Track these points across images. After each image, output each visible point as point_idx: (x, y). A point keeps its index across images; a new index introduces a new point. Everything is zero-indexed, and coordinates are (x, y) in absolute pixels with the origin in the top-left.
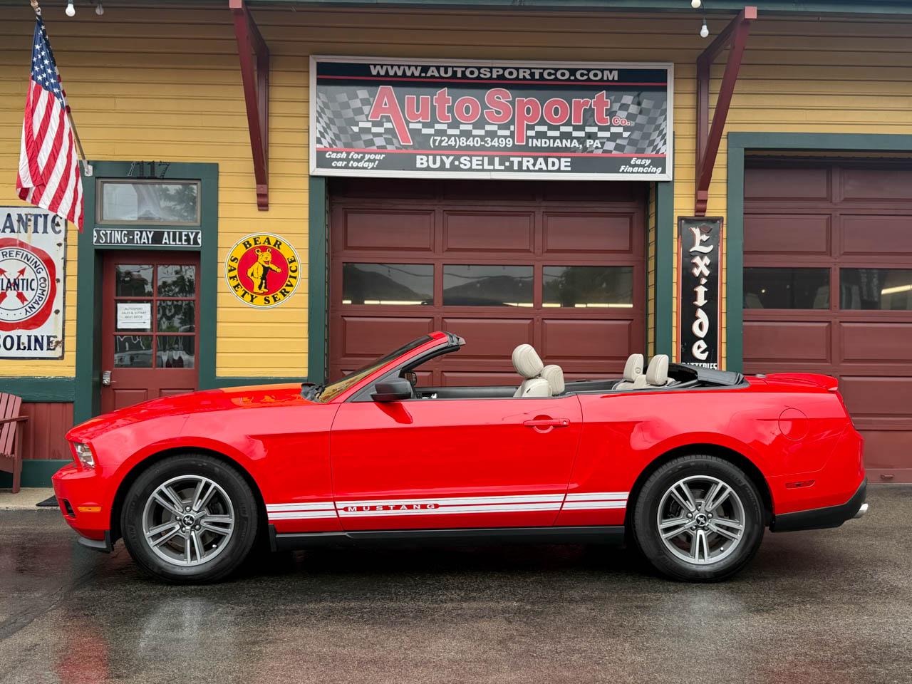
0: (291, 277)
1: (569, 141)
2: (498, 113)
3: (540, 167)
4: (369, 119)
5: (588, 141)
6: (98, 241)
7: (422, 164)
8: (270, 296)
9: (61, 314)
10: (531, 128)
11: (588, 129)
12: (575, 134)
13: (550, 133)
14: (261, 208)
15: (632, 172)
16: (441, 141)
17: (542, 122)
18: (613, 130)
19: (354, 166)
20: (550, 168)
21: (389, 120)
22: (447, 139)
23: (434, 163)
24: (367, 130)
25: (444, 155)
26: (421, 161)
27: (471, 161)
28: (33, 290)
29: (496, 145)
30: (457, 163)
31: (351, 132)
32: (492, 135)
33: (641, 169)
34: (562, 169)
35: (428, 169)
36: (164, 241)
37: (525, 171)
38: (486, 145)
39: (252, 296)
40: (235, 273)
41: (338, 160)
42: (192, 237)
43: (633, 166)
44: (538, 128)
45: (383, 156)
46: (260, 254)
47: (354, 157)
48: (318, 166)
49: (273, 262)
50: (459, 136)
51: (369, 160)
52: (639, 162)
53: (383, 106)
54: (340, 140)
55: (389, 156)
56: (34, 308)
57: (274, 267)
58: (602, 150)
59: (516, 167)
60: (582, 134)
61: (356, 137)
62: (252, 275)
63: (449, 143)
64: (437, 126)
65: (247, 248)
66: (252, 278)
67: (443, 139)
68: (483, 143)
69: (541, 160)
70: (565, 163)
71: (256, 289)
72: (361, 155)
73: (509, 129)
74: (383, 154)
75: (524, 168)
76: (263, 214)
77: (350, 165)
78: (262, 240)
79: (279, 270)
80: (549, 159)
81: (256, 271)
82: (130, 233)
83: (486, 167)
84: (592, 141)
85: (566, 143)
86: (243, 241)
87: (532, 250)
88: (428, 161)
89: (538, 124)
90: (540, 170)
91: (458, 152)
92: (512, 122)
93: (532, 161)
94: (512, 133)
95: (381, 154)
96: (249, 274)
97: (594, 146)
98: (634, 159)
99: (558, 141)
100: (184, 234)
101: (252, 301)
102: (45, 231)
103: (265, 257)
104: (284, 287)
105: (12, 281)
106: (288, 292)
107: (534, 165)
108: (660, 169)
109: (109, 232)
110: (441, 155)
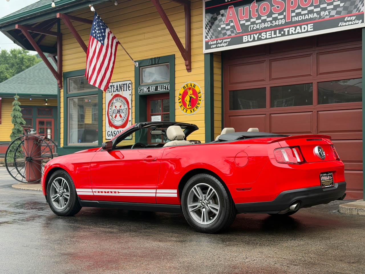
0: (199, 100)
1: (312, 14)
2: (278, 7)
3: (298, 31)
4: (225, 23)
5: (322, 12)
6: (140, 92)
7: (245, 40)
8: (192, 109)
9: (131, 121)
10: (293, 11)
11: (322, 6)
12: (315, 10)
13: (303, 13)
14: (188, 71)
15: (346, 25)
16: (253, 27)
17: (299, 7)
18: (335, 3)
19: (219, 46)
20: (303, 31)
21: (232, 22)
22: (255, 25)
23: (251, 38)
24: (224, 29)
25: (254, 34)
26: (245, 38)
27: (266, 35)
28: (123, 113)
29: (277, 24)
30: (260, 37)
31: (218, 31)
32: (275, 19)
33: (350, 23)
34: (309, 30)
35: (248, 42)
36: (158, 90)
37: (291, 35)
38: (273, 25)
39: (186, 110)
40: (180, 100)
41: (213, 45)
42: (167, 87)
43: (346, 22)
44: (297, 11)
45: (230, 39)
46: (188, 91)
47: (219, 42)
48: (206, 49)
49: (193, 94)
50: (261, 23)
51: (225, 42)
52: (349, 19)
53: (230, 16)
54: (214, 35)
55: (232, 38)
56: (124, 120)
57: (193, 96)
58: (329, 16)
59: (286, 34)
60: (319, 9)
61: (220, 32)
62: (186, 101)
63: (257, 27)
64: (252, 20)
65: (184, 89)
66: (186, 102)
67: (254, 26)
68: (271, 24)
69: (298, 28)
70: (310, 27)
71: (187, 107)
72: (222, 41)
73: (283, 14)
74: (230, 38)
75: (290, 33)
76: (190, 73)
77: (218, 46)
78: (189, 85)
79: (195, 98)
80: (302, 26)
81: (187, 99)
82: (149, 88)
83: (273, 36)
84: (324, 12)
85: (311, 16)
86: (183, 86)
87: (312, 74)
88: (248, 38)
89: (297, 9)
90: (298, 33)
91: (260, 31)
92: (284, 11)
93: (294, 28)
94: (285, 16)
95: (229, 38)
96: (185, 101)
97: (325, 15)
98: (346, 17)
99: (307, 15)
100: (164, 86)
101: (186, 112)
102: (126, 90)
103: (190, 92)
104: (197, 105)
105: (118, 110)
106: (198, 107)
107: (295, 31)
108: (361, 21)
109: (143, 88)
110: (253, 34)
